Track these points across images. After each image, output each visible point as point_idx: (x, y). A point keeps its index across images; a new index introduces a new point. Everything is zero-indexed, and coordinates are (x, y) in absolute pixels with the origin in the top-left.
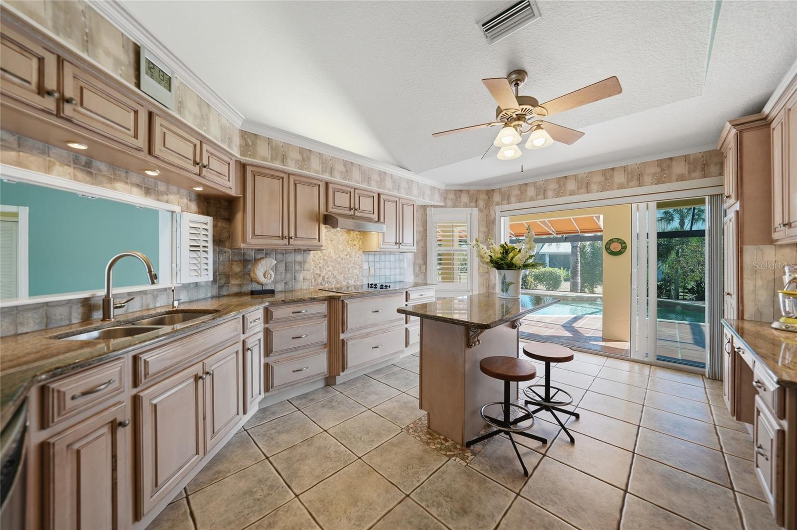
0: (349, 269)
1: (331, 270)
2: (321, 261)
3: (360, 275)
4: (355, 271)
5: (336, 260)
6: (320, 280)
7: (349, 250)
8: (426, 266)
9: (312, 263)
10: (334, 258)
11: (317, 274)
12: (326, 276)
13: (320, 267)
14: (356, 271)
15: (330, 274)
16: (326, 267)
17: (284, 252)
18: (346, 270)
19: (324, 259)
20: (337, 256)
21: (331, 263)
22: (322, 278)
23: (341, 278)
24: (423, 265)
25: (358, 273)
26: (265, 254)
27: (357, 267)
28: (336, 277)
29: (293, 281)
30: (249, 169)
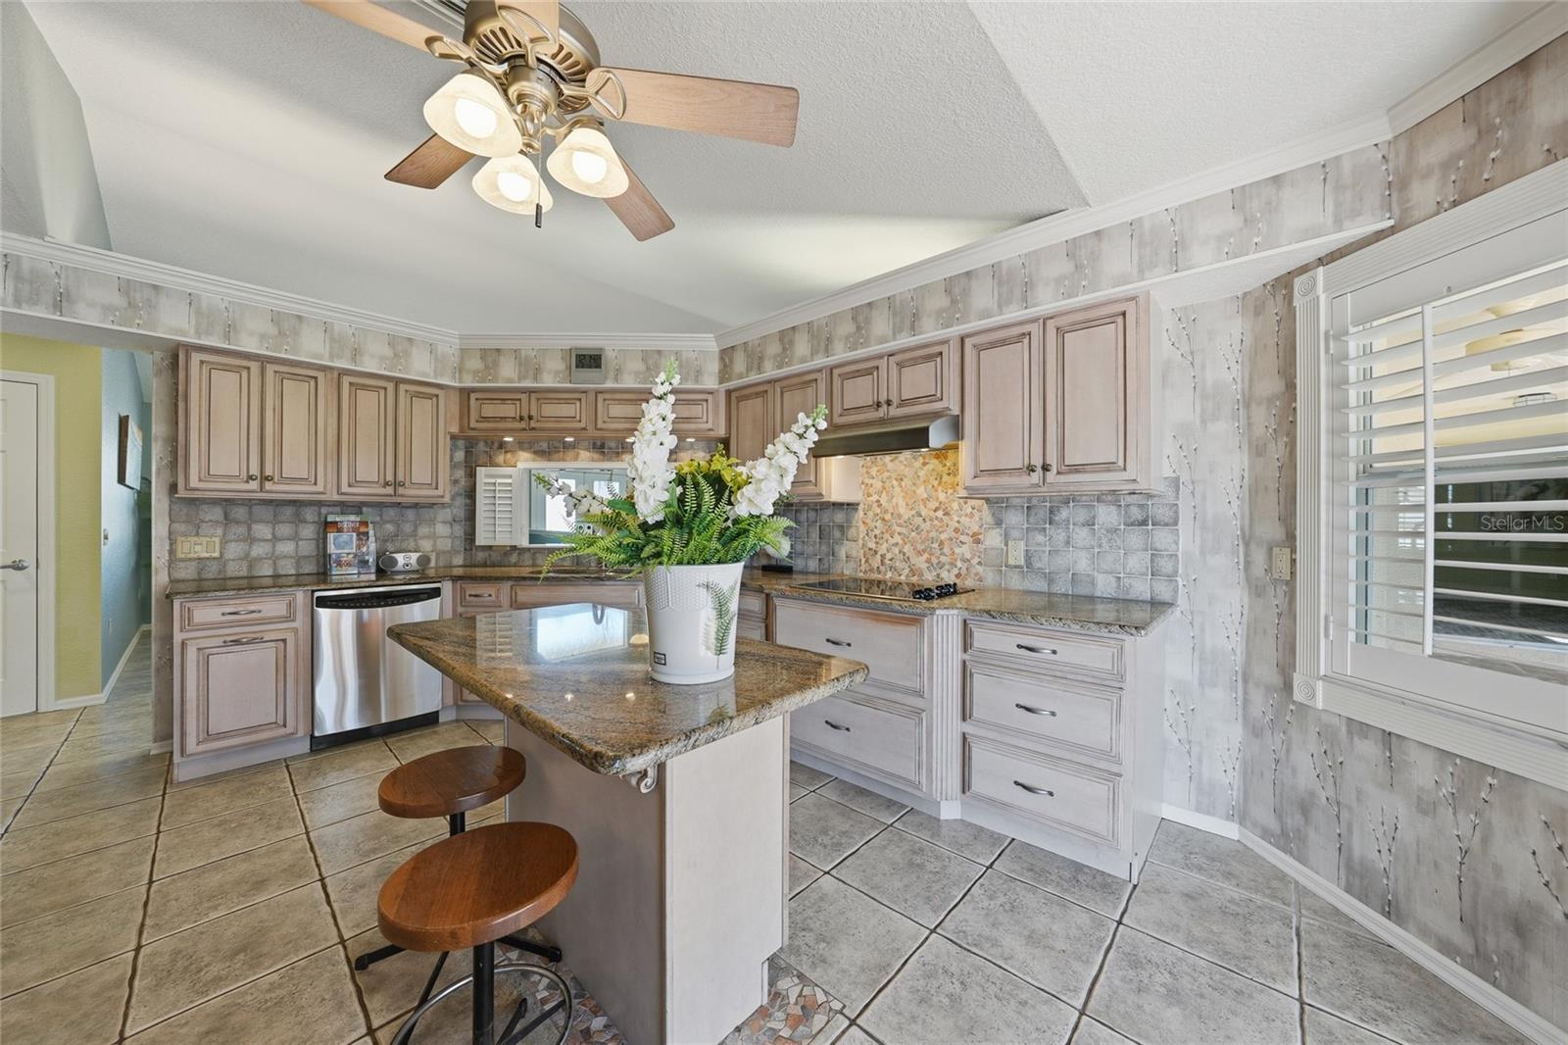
0: (941, 543)
1: (897, 544)
2: (879, 524)
3: (975, 561)
4: (957, 550)
5: (908, 521)
6: (876, 562)
7: (942, 496)
8: (1293, 551)
9: (862, 528)
10: (906, 517)
11: (870, 549)
12: (889, 556)
13: (876, 536)
14: (965, 551)
15: (896, 551)
16: (887, 536)
17: (818, 507)
18: (936, 545)
19: (884, 519)
20: (913, 512)
21: (898, 529)
22: (878, 557)
23: (920, 562)
24: (1280, 545)
25: (968, 556)
26: (796, 511)
27: (963, 538)
28: (908, 558)
29: (831, 557)
30: (734, 395)
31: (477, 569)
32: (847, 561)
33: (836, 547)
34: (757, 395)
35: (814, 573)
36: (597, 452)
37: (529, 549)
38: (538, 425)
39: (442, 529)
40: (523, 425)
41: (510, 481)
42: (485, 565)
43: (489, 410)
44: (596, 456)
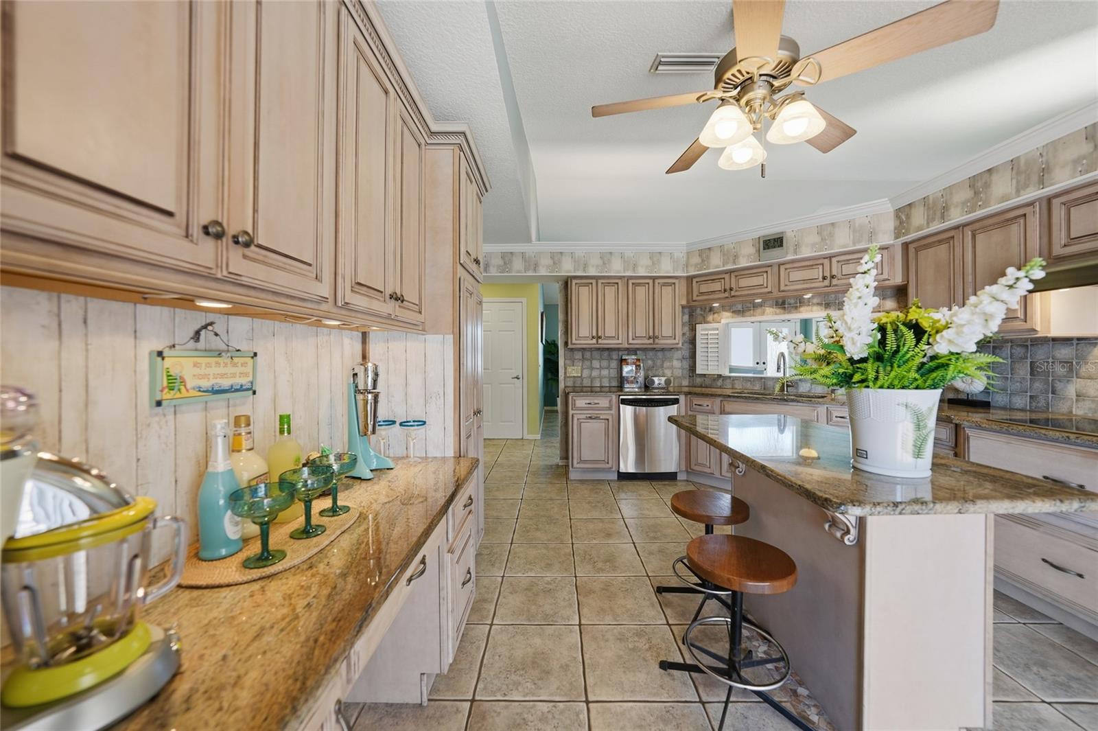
29: (1050, 395)
30: (911, 247)
31: (696, 389)
32: (1077, 400)
33: (1059, 386)
34: (940, 242)
35: (1023, 410)
36: (779, 308)
37: (730, 377)
38: (737, 294)
39: (676, 364)
40: (727, 295)
41: (717, 332)
42: (701, 386)
43: (704, 288)
44: (778, 311)
